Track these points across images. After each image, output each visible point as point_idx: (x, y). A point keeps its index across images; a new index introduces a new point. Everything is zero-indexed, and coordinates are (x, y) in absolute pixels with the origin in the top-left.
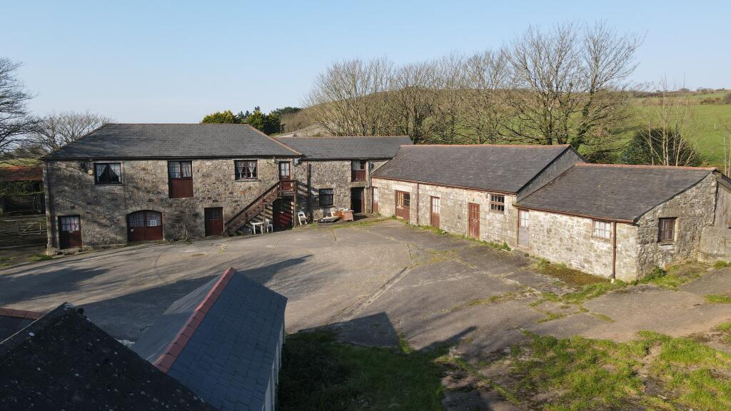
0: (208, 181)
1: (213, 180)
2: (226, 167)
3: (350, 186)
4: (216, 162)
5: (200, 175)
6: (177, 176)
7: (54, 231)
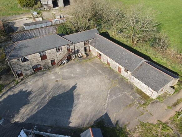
0: (50, 55)
3: (84, 47)
4: (51, 50)
6: (42, 55)
7: (16, 75)
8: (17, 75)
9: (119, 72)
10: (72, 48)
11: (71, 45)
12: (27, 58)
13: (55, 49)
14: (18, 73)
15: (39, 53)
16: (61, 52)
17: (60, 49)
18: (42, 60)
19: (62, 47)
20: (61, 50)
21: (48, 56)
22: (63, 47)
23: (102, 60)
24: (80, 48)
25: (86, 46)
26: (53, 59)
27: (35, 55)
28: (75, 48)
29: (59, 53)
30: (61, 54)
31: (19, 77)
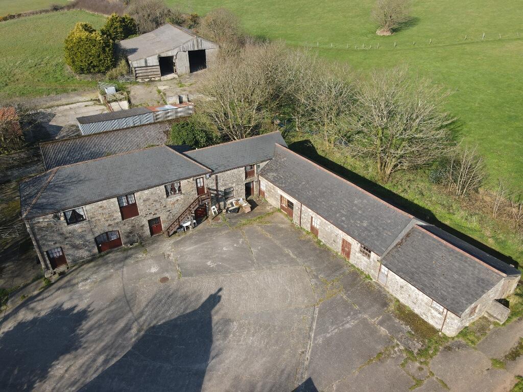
1: (151, 201)
2: (159, 192)
3: (244, 183)
4: (151, 190)
6: (125, 204)
7: (45, 261)
8: (48, 262)
9: (343, 256)
10: (210, 186)
11: (208, 176)
12: (82, 213)
13: (163, 187)
14: (51, 256)
15: (115, 199)
16: (178, 197)
17: (177, 189)
18: (123, 219)
19: (183, 183)
20: (180, 190)
21: (141, 207)
22: (186, 181)
23: (296, 220)
24: (234, 185)
25: (249, 180)
26: (155, 217)
27: (104, 206)
28: (220, 184)
29: (173, 198)
30: (177, 200)
31: (53, 269)
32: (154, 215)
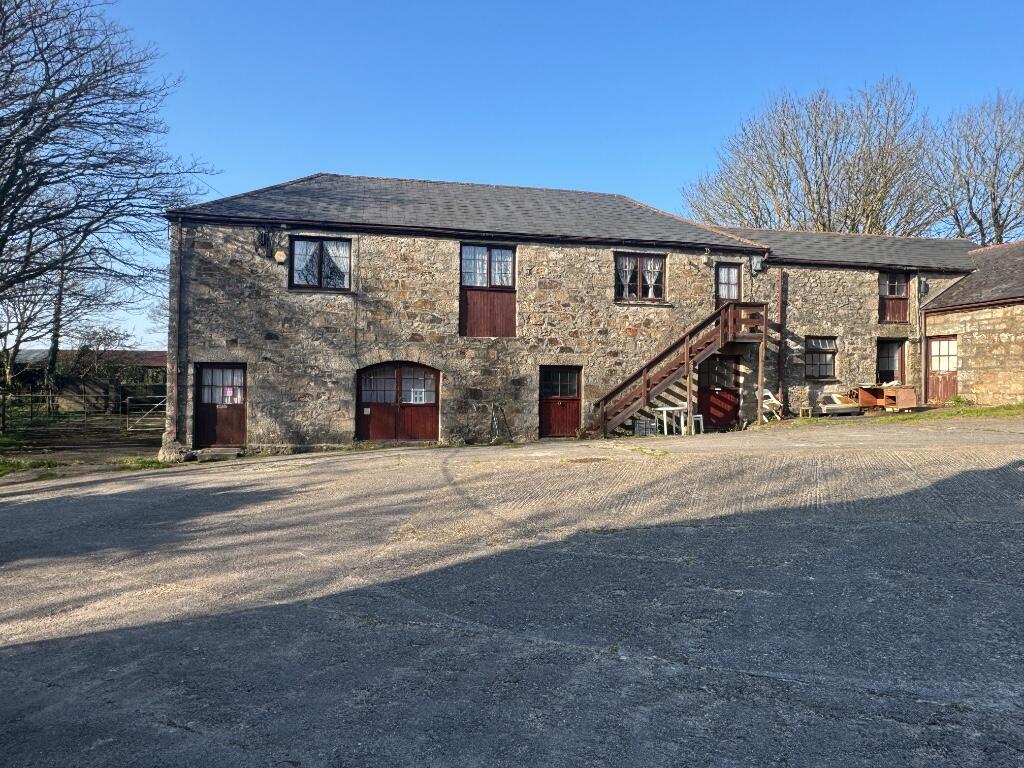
0: (552, 298)
1: (563, 296)
2: (593, 268)
3: (876, 335)
4: (571, 251)
5: (533, 281)
6: (480, 281)
7: (180, 402)
11: (757, 262)
12: (342, 264)
15: (455, 245)
16: (650, 311)
17: (651, 281)
18: (462, 330)
20: (659, 291)
21: (525, 305)
22: (683, 258)
24: (839, 330)
25: (889, 331)
26: (565, 359)
27: (416, 256)
28: (792, 310)
31: (196, 446)
32: (563, 350)
